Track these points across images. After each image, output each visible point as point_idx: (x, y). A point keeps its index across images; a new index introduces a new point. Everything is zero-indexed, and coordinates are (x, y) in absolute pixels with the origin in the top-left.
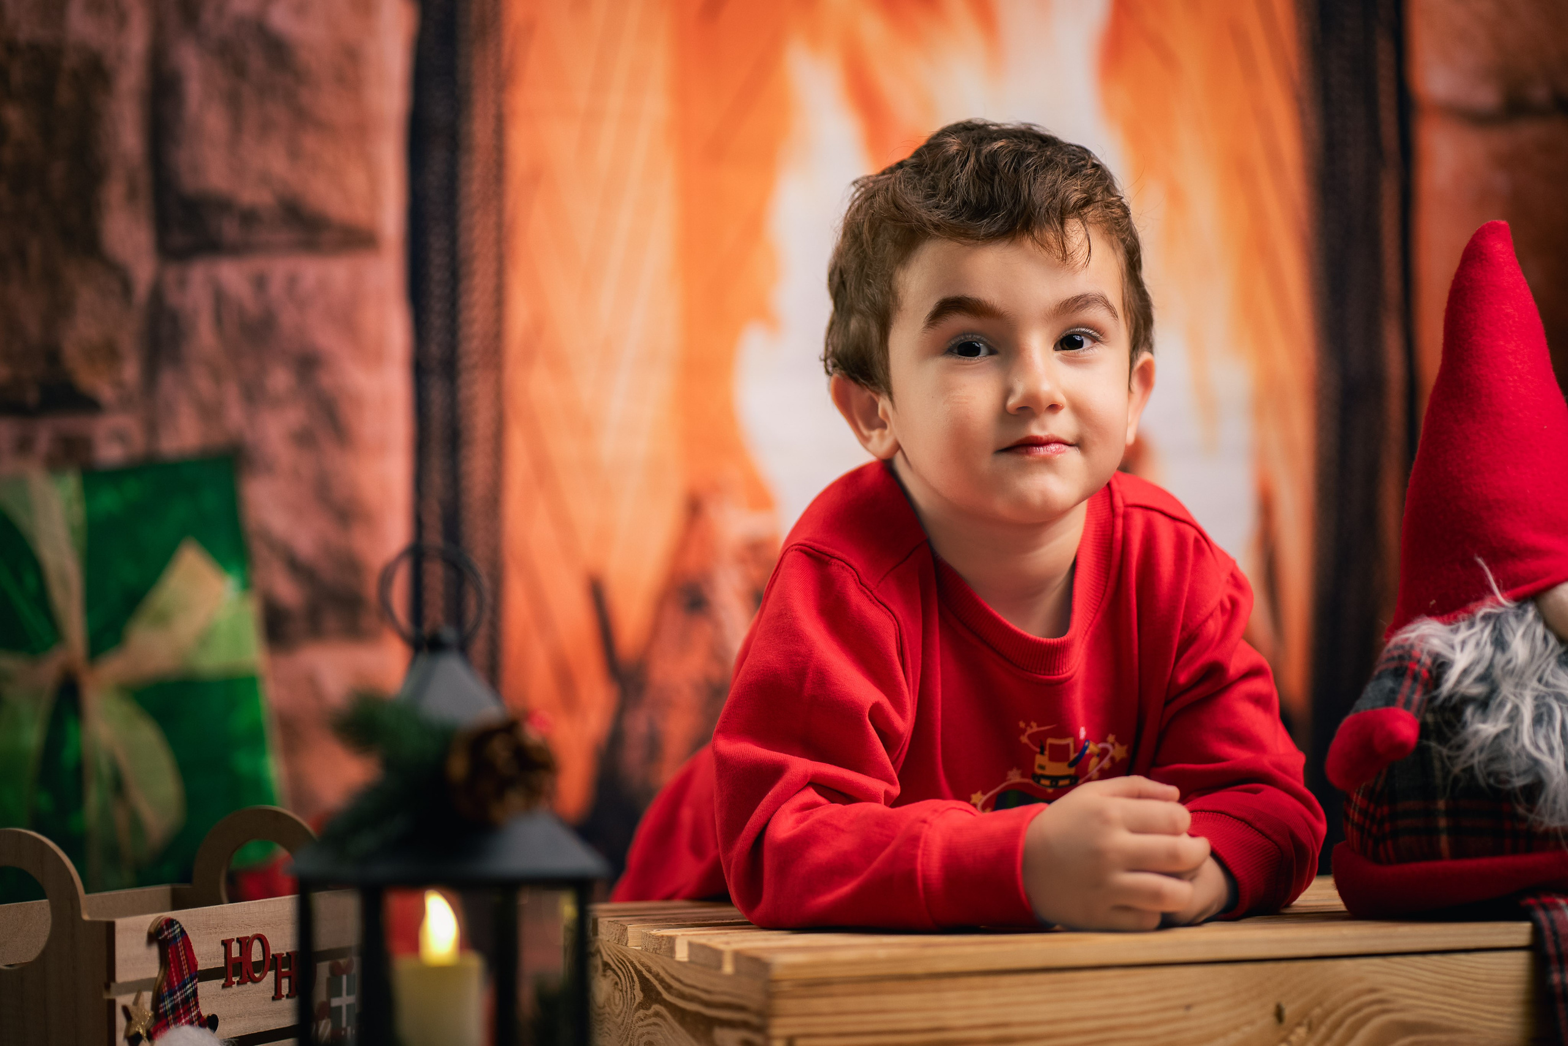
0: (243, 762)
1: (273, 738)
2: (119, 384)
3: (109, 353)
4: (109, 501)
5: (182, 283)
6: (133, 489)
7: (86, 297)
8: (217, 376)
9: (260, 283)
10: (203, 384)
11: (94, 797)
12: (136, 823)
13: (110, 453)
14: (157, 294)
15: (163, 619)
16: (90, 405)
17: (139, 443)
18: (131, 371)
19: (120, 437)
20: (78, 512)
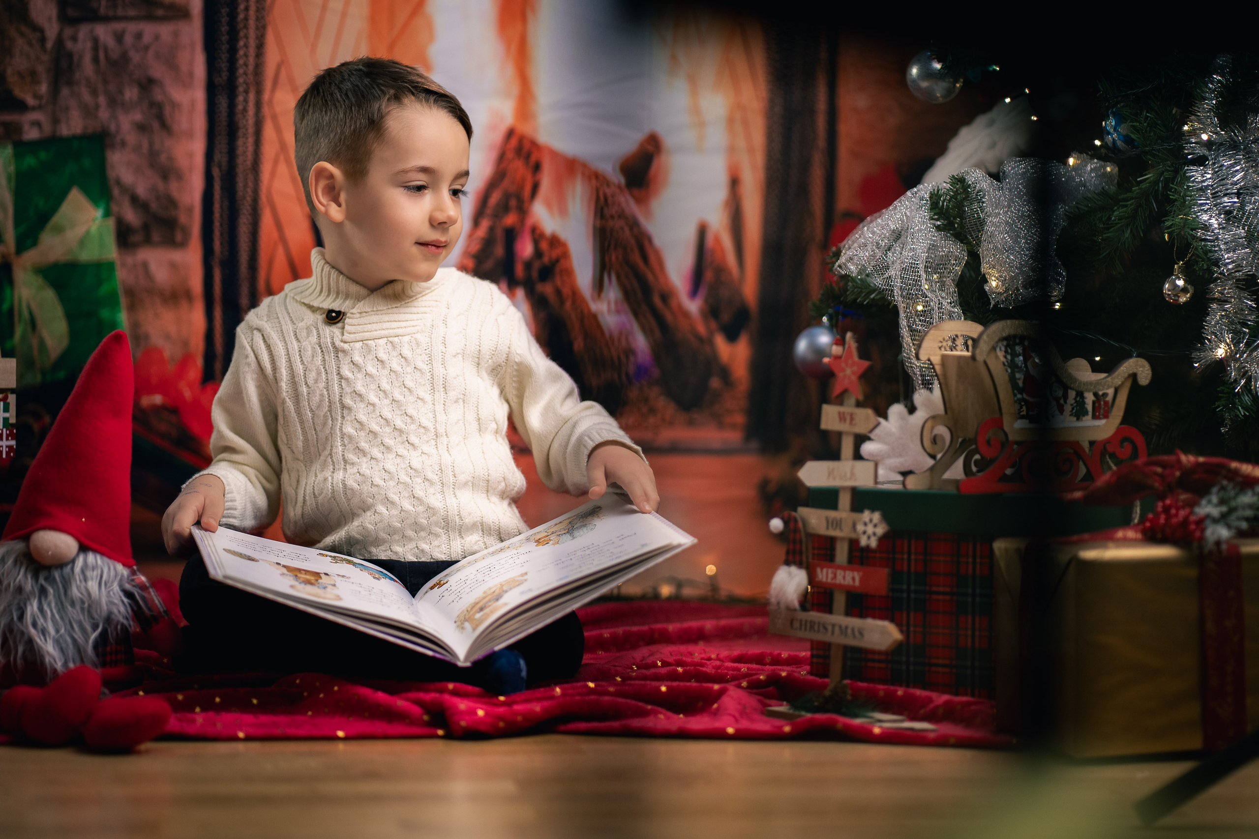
0: (105, 313)
1: (123, 300)
2: (36, 96)
3: (32, 76)
4: (30, 161)
5: (74, 39)
6: (43, 155)
7: (20, 42)
8: (94, 93)
9: (119, 38)
10: (87, 97)
11: (19, 331)
12: (42, 345)
13: (31, 134)
14: (59, 42)
15: (59, 230)
16: (21, 107)
17: (47, 129)
18: (44, 88)
19: (37, 124)
20: (12, 169)
